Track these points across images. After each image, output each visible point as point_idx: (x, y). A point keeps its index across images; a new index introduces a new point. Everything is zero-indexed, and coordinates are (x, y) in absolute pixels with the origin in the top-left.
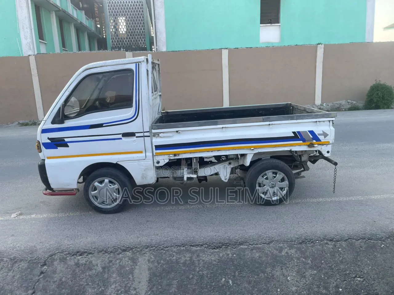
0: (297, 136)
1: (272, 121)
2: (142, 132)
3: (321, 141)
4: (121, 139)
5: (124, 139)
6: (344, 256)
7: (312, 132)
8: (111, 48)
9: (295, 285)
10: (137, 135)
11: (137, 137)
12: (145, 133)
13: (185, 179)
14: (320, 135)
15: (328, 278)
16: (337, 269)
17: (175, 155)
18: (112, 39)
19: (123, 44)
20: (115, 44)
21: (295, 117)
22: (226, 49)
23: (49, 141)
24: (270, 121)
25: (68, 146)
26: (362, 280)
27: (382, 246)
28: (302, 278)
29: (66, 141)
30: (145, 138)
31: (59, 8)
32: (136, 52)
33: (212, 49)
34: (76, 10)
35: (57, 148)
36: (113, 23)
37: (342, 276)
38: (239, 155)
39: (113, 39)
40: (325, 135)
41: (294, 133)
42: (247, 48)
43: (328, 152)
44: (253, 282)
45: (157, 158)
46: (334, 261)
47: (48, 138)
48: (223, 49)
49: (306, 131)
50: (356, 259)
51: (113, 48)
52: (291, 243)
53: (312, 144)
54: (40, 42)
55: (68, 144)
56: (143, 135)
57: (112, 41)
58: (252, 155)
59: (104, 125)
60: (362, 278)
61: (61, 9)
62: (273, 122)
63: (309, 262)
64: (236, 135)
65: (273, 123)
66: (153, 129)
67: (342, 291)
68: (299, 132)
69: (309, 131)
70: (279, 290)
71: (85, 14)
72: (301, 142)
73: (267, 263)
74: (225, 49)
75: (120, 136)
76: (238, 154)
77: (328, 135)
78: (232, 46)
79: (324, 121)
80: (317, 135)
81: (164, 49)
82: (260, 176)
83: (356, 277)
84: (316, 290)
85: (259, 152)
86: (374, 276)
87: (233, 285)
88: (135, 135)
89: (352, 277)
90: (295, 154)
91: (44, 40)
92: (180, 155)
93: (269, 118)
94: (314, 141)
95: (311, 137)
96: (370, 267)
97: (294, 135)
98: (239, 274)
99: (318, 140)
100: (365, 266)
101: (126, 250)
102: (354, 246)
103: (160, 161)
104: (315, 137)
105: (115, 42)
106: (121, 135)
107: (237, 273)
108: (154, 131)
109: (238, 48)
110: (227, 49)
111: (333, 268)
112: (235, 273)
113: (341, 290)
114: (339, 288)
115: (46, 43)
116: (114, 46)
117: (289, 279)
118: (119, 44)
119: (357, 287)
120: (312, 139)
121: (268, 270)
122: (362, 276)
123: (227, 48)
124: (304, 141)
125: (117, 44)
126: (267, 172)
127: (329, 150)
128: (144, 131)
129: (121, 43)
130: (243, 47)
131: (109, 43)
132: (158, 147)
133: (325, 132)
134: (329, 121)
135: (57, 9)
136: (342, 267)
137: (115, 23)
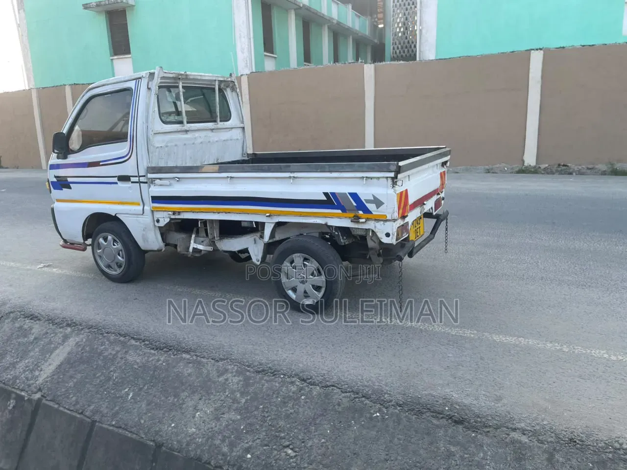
0: (330, 201)
1: (294, 172)
2: (136, 176)
3: (372, 213)
4: (116, 183)
5: (121, 184)
6: (300, 409)
7: (355, 196)
8: (391, 58)
9: (198, 425)
10: (133, 179)
11: (132, 182)
12: (141, 178)
13: (191, 250)
14: (369, 201)
15: (247, 433)
16: (270, 424)
17: (174, 213)
18: (393, 44)
19: (410, 52)
20: (398, 51)
21: (327, 167)
22: (539, 51)
23: (55, 180)
24: (291, 172)
25: (70, 188)
26: (293, 454)
27: (375, 415)
28: (213, 420)
29: (69, 181)
30: (141, 184)
31: (298, 4)
32: (381, 63)
33: (512, 51)
34: (338, 4)
35: (62, 190)
36: (402, 19)
37: (269, 438)
38: (254, 223)
39: (396, 44)
40: (378, 203)
41: (326, 194)
42: (583, 46)
43: (388, 235)
44: (153, 404)
45: (157, 215)
46: (277, 410)
47: (56, 177)
48: (533, 50)
49: (346, 194)
50: (314, 419)
51: (393, 59)
52: (246, 367)
53: (358, 217)
54: (265, 55)
55: (71, 185)
56: (138, 181)
57: (394, 49)
58: (273, 225)
59: (101, 164)
60: (296, 452)
61: (301, 6)
62: (296, 173)
63: (243, 401)
64: (245, 190)
65: (296, 176)
66: (150, 173)
67: (249, 458)
68: (333, 194)
69: (349, 193)
70: (173, 425)
71: (352, 9)
72: (340, 211)
73: (190, 385)
74: (537, 50)
75: (115, 180)
76: (252, 222)
77: (383, 203)
78: (554, 44)
79: (378, 178)
80: (364, 201)
81: (432, 57)
82: (285, 262)
83: (288, 446)
84: (217, 442)
85: (280, 221)
86: (315, 457)
87: (130, 400)
88: (129, 180)
89: (281, 445)
90: (334, 231)
91: (274, 52)
92: (181, 213)
93: (289, 166)
94: (361, 212)
95: (355, 204)
96: (323, 440)
97: (326, 199)
98: (148, 389)
99: (367, 211)
100: (317, 436)
101: (71, 325)
102: (329, 399)
103: (160, 219)
104: (361, 205)
105: (398, 48)
106: (116, 178)
107: (146, 388)
108: (150, 176)
109: (564, 47)
110: (541, 49)
111: (266, 421)
112: (144, 386)
113: (249, 456)
114: (248, 452)
115: (275, 58)
116: (395, 55)
117: (197, 416)
118: (404, 52)
119: (275, 463)
120: (355, 209)
121: (184, 395)
122: (297, 449)
123: (541, 47)
124: (344, 210)
125: (400, 52)
126: (294, 256)
127: (389, 232)
128: (140, 175)
129: (406, 50)
130: (575, 45)
131: (389, 50)
132: (155, 199)
133: (377, 197)
134: (387, 178)
135: (296, 7)
136: (282, 423)
137: (405, 18)
